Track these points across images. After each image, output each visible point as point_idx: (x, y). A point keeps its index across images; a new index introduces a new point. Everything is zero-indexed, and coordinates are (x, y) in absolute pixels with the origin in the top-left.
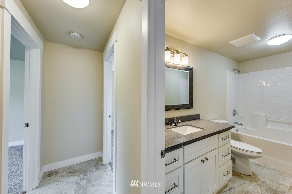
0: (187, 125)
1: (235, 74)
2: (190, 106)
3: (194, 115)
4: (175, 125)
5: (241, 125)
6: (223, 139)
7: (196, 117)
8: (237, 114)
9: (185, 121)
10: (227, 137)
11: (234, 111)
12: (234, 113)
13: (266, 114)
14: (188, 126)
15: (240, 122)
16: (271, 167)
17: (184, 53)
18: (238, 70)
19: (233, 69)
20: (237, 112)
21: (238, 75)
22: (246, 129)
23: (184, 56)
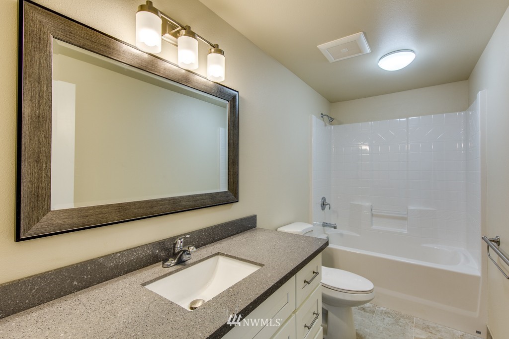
0: (218, 254)
1: (326, 125)
2: (232, 197)
3: (242, 220)
4: (177, 264)
5: (335, 228)
6: (305, 282)
7: (247, 225)
8: (327, 207)
9: (217, 241)
10: (314, 272)
11: (324, 199)
12: (323, 205)
13: (371, 204)
14: (221, 258)
15: (333, 223)
16: (382, 308)
17: (213, 44)
18: (331, 117)
19: (322, 114)
20: (327, 201)
21: (329, 127)
22: (342, 235)
23: (211, 52)
